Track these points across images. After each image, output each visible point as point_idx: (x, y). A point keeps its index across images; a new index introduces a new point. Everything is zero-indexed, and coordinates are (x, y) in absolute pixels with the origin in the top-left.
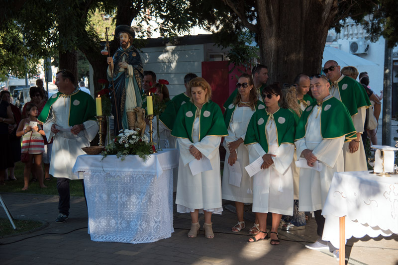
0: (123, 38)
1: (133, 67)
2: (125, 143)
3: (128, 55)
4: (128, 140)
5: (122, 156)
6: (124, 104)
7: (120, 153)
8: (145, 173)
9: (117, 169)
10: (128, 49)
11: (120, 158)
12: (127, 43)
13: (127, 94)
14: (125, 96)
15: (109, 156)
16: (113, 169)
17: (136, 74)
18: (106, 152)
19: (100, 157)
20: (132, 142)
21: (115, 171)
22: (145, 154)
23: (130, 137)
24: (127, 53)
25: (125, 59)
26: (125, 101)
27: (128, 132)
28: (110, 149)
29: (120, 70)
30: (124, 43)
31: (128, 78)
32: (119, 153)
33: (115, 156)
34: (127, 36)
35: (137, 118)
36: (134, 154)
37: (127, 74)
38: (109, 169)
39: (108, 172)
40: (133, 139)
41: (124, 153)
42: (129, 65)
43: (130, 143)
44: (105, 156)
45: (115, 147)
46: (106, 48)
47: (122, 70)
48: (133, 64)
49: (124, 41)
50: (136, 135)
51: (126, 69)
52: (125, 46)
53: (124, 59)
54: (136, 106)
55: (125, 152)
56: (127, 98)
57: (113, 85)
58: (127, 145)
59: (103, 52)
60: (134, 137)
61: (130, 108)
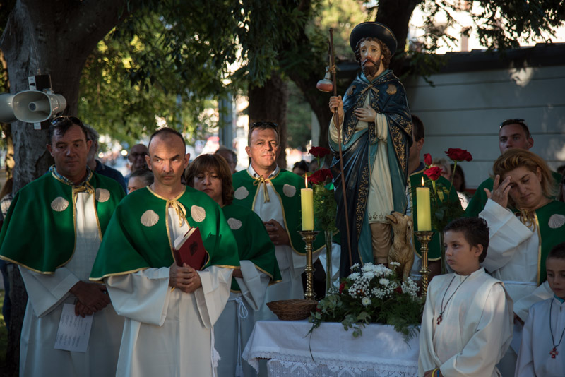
0: (368, 53)
1: (389, 119)
2: (362, 295)
3: (377, 91)
4: (371, 288)
5: (354, 325)
6: (365, 204)
7: (352, 319)
8: (407, 370)
9: (343, 357)
11: (351, 331)
12: (377, 65)
13: (372, 181)
14: (368, 185)
15: (325, 325)
16: (334, 356)
17: (395, 135)
18: (318, 316)
19: (305, 325)
20: (377, 292)
21: (338, 361)
22: (409, 323)
23: (375, 282)
24: (376, 85)
25: (371, 102)
26: (366, 197)
27: (371, 270)
28: (328, 308)
29: (358, 126)
30: (371, 64)
31: (376, 143)
32: (349, 318)
33: (339, 325)
34: (378, 46)
35: (393, 237)
36: (384, 322)
37: (375, 136)
38: (324, 355)
39: (323, 363)
40: (381, 287)
41: (359, 318)
42: (378, 115)
43: (374, 295)
44: (317, 323)
45: (340, 304)
46: (328, 75)
47: (362, 126)
48: (388, 113)
49: (369, 60)
50: (389, 278)
51: (372, 124)
52: (370, 72)
53: (368, 101)
54: (391, 209)
55: (363, 315)
57: (341, 159)
58: (366, 301)
59: (322, 85)
60: (384, 281)
61: (379, 214)
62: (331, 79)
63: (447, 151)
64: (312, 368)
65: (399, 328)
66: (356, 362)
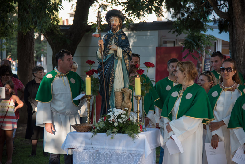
0: (114, 22)
1: (123, 50)
2: (114, 122)
3: (117, 38)
4: (118, 119)
5: (111, 134)
6: (112, 84)
7: (110, 132)
8: (133, 152)
9: (106, 147)
10: (118, 32)
11: (110, 136)
12: (117, 27)
13: (116, 75)
14: (114, 77)
15: (98, 134)
16: (102, 147)
17: (125, 56)
18: (96, 130)
19: (90, 134)
20: (120, 120)
21: (103, 149)
22: (134, 133)
23: (119, 116)
24: (117, 36)
25: (115, 42)
26: (113, 81)
27: (117, 112)
28: (99, 127)
29: (109, 52)
30: (115, 27)
31: (117, 59)
32: (109, 131)
33: (104, 134)
34: (118, 20)
35: (124, 98)
36: (123, 133)
37: (116, 56)
38: (98, 147)
39: (97, 150)
40: (122, 118)
41: (113, 131)
42: (118, 48)
43: (119, 122)
44: (95, 133)
45: (104, 125)
46: (97, 31)
47: (111, 52)
48: (122, 47)
49: (114, 25)
50: (124, 114)
51: (116, 51)
52: (114, 30)
53: (113, 42)
54: (123, 86)
55: (115, 130)
56: (115, 79)
58: (116, 124)
59: (95, 35)
60: (122, 116)
61: (118, 88)
62: (99, 32)
63: (145, 63)
64: (92, 152)
65: (130, 135)
66: (111, 149)
